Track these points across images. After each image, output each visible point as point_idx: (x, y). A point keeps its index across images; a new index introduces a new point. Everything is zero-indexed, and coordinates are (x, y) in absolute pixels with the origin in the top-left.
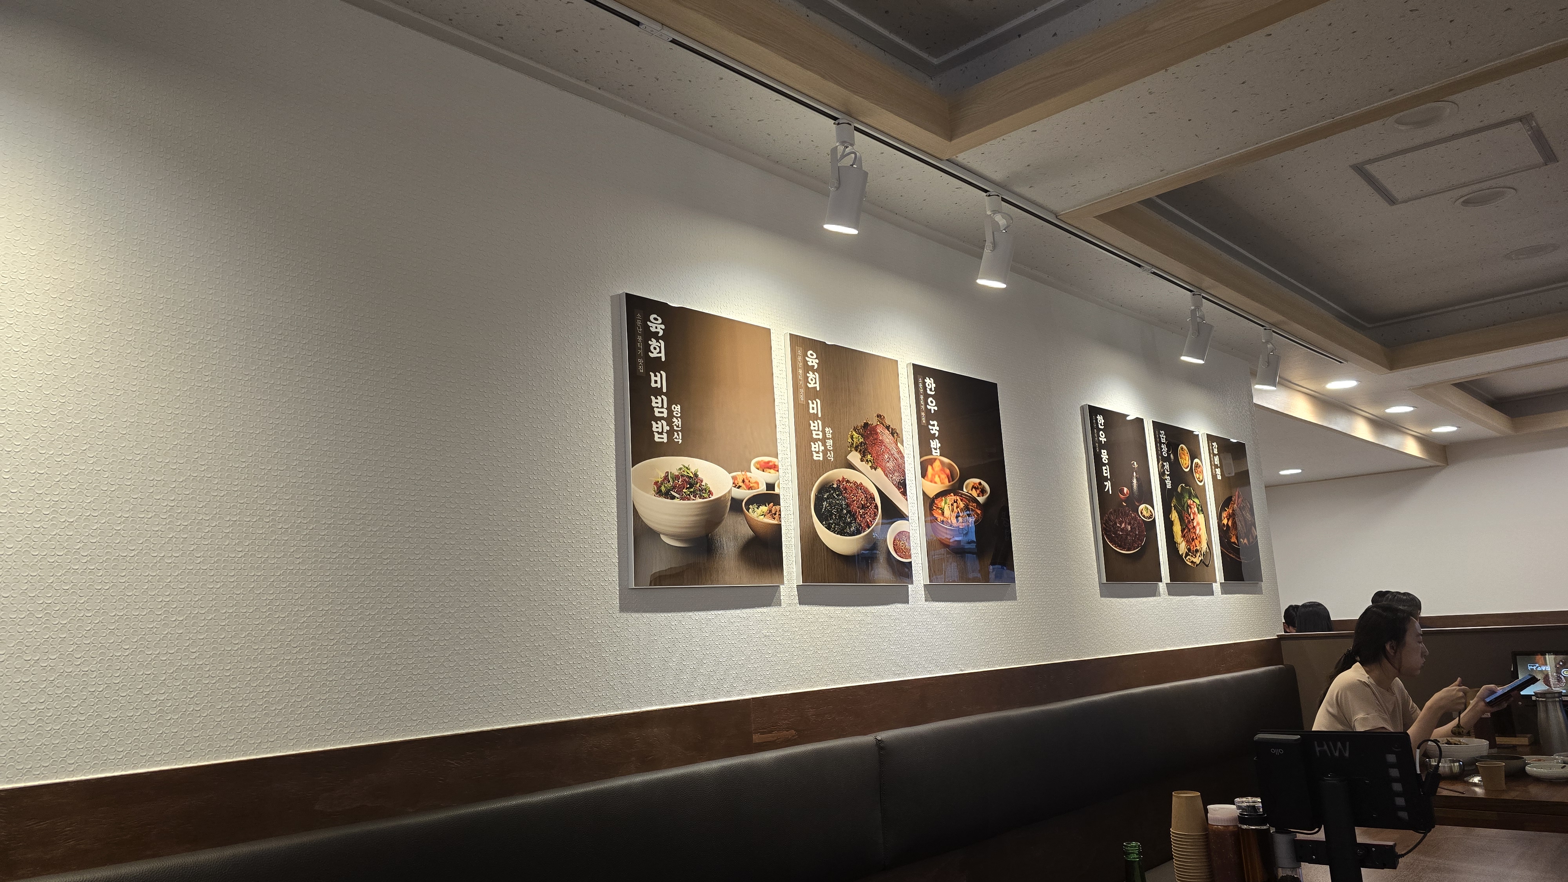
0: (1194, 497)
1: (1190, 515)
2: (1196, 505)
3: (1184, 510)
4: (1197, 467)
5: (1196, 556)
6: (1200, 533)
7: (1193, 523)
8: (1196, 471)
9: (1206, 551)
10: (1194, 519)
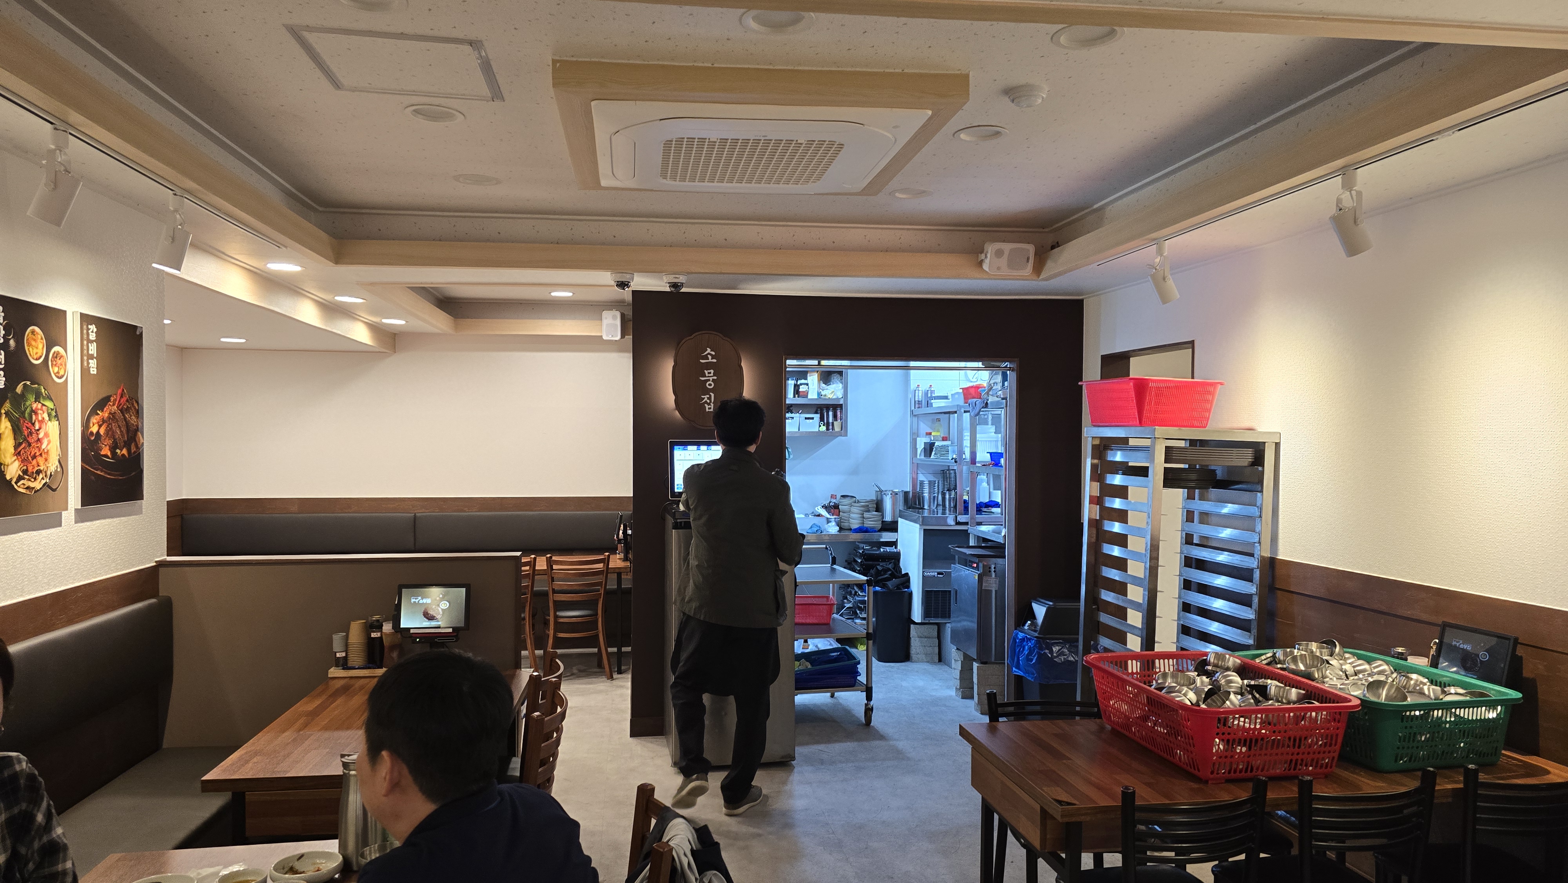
0: (44, 398)
1: (33, 424)
2: (47, 410)
3: (24, 417)
4: (56, 357)
5: (35, 479)
6: (49, 447)
7: (37, 434)
8: (54, 363)
9: (56, 471)
10: (40, 428)
